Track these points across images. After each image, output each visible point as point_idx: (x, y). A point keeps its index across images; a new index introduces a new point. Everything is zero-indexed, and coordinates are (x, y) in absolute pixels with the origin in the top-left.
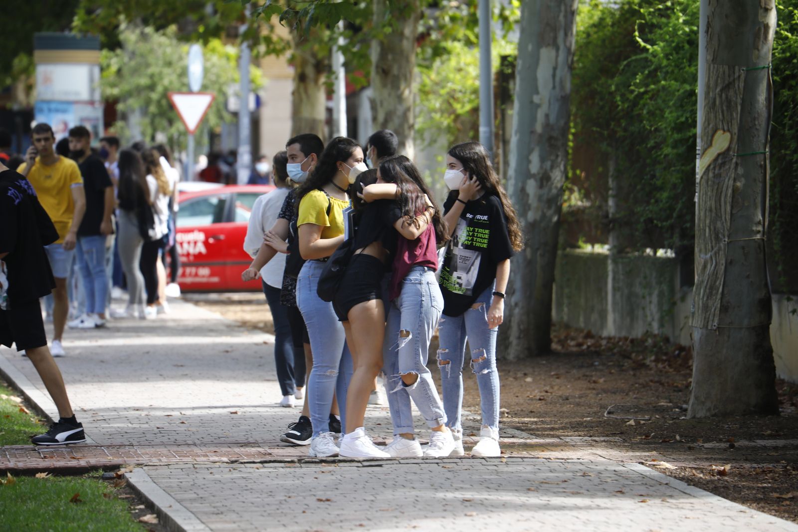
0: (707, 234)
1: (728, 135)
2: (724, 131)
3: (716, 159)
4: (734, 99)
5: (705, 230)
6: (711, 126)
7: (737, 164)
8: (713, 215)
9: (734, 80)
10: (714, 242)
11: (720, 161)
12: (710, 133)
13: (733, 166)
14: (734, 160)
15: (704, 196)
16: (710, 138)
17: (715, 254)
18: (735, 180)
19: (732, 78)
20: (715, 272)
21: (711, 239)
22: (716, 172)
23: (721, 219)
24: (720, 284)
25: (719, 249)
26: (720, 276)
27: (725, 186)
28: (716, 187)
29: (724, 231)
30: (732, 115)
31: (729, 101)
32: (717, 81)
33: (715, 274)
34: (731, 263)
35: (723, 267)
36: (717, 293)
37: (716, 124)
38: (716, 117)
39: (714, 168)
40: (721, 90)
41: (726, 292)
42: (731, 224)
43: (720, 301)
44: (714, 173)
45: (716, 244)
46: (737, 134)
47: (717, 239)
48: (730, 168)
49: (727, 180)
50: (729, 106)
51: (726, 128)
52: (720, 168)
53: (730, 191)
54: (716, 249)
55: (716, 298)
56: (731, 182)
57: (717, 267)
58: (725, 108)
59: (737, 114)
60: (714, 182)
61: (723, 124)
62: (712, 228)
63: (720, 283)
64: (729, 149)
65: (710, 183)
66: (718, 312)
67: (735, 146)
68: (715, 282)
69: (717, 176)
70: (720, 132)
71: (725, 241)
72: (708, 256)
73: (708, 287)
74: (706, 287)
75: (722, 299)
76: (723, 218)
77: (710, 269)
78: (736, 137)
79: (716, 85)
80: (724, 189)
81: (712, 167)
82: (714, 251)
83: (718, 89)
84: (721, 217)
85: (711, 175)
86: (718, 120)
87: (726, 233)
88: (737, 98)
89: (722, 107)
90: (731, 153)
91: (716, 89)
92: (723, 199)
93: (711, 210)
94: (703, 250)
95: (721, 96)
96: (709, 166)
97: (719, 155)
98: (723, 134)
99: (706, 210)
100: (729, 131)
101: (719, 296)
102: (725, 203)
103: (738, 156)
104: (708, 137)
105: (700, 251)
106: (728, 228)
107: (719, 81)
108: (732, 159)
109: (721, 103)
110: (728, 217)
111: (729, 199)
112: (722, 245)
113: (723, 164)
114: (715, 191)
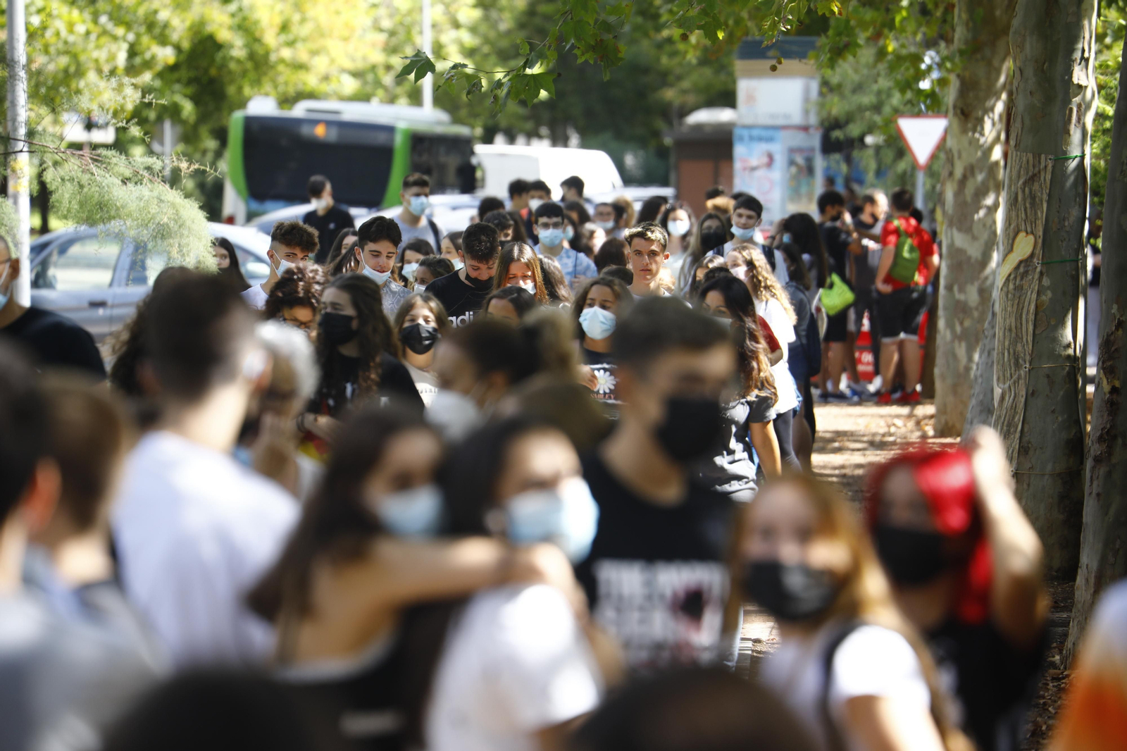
0: (1006, 359)
1: (1031, 238)
2: (1027, 233)
3: (1017, 268)
4: (1039, 194)
5: (1004, 354)
6: (1012, 226)
7: (1041, 274)
8: (1013, 335)
9: (1039, 172)
10: (1013, 369)
11: (1022, 270)
12: (1012, 235)
13: (1037, 276)
14: (1038, 269)
15: (1004, 312)
16: (1010, 241)
17: (1015, 383)
18: (1039, 293)
19: (1037, 169)
20: (1014, 406)
21: (1010, 365)
22: (1017, 283)
23: (1022, 341)
24: (1019, 420)
25: (1019, 378)
26: (1019, 411)
27: (1027, 299)
28: (1016, 302)
29: (1025, 355)
30: (1036, 214)
31: (1033, 197)
32: (1019, 172)
33: (1014, 407)
34: (1033, 394)
35: (1023, 400)
36: (1015, 431)
37: (1018, 225)
38: (1018, 216)
39: (1015, 278)
40: (1025, 183)
41: (1026, 430)
42: (1033, 346)
43: (1018, 441)
44: (1015, 284)
45: (1016, 371)
46: (1042, 237)
47: (1017, 365)
48: (1033, 278)
49: (1029, 293)
50: (1033, 204)
51: (1029, 230)
52: (1022, 279)
53: (1033, 307)
54: (1015, 377)
55: (1014, 438)
56: (1034, 296)
57: (1016, 399)
58: (1028, 205)
59: (1042, 212)
60: (1014, 295)
61: (1025, 224)
62: (1011, 351)
63: (1019, 418)
64: (1032, 255)
65: (1010, 296)
66: (1017, 455)
67: (1039, 251)
68: (1014, 418)
69: (1019, 288)
70: (1022, 235)
71: (1025, 368)
72: (1007, 385)
73: (1006, 422)
74: (1003, 423)
75: (1021, 438)
76: (1024, 340)
77: (1008, 401)
78: (1040, 241)
79: (1019, 177)
80: (1026, 304)
81: (1012, 276)
82: (1012, 380)
83: (1021, 182)
84: (1022, 338)
85: (1011, 286)
86: (1020, 219)
87: (1028, 358)
88: (1042, 194)
89: (1025, 204)
90: (1035, 260)
91: (1018, 183)
92: (1024, 316)
93: (1010, 330)
94: (1002, 378)
95: (1023, 191)
96: (1010, 275)
97: (1021, 262)
98: (1026, 237)
99: (1005, 329)
100: (1032, 233)
101: (1018, 435)
102: (1027, 321)
103: (1042, 264)
104: (1008, 240)
105: (998, 379)
106: (1030, 352)
107: (1022, 172)
108: (1036, 267)
109: (1024, 199)
110: (1030, 339)
111: (1032, 317)
112: (1022, 373)
113: (1026, 273)
114: (1015, 307)
